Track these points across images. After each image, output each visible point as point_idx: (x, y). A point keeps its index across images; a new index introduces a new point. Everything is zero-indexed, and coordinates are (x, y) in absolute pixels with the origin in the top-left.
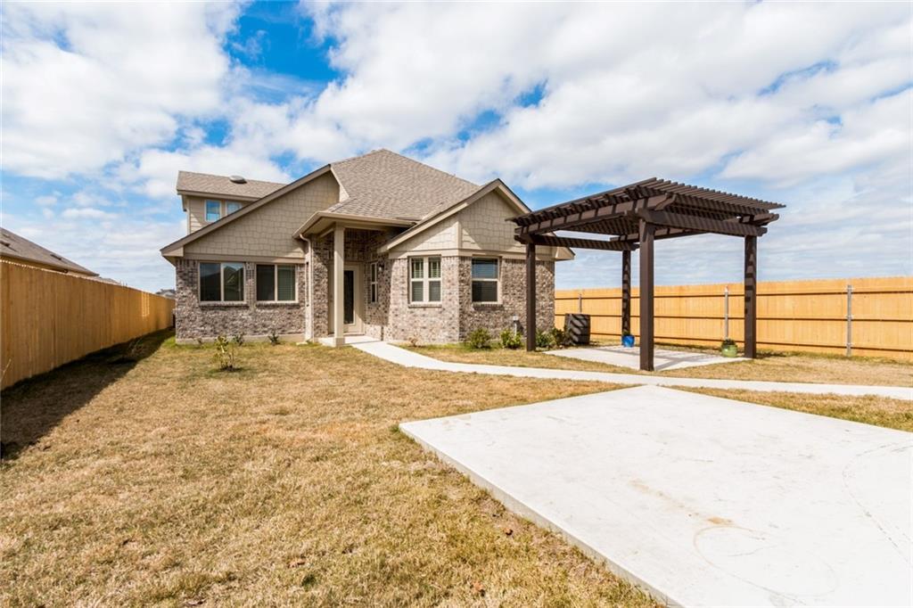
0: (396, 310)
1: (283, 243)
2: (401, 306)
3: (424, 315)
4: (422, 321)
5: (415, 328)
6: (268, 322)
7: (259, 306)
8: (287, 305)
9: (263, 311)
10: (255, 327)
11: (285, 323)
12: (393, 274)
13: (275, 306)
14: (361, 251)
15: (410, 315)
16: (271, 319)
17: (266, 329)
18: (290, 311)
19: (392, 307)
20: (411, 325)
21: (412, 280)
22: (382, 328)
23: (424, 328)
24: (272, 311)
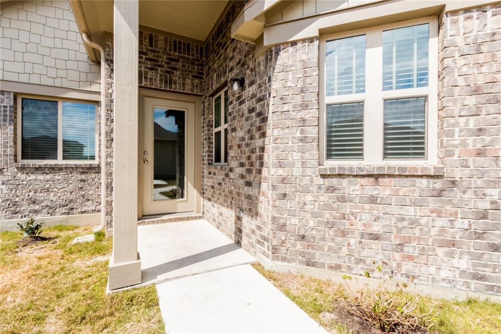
0: (283, 180)
1: (72, 65)
2: (297, 171)
3: (373, 200)
4: (366, 217)
5: (344, 234)
6: (40, 196)
7: (22, 169)
8: (77, 167)
9: (32, 177)
10: (15, 204)
11: (73, 197)
12: (275, 85)
13: (53, 169)
14: (196, 77)
15: (325, 198)
16: (48, 190)
17: (37, 207)
18: (83, 177)
19: (270, 172)
20: (330, 225)
21: (328, 100)
22: (239, 218)
23: (376, 237)
24: (48, 177)
